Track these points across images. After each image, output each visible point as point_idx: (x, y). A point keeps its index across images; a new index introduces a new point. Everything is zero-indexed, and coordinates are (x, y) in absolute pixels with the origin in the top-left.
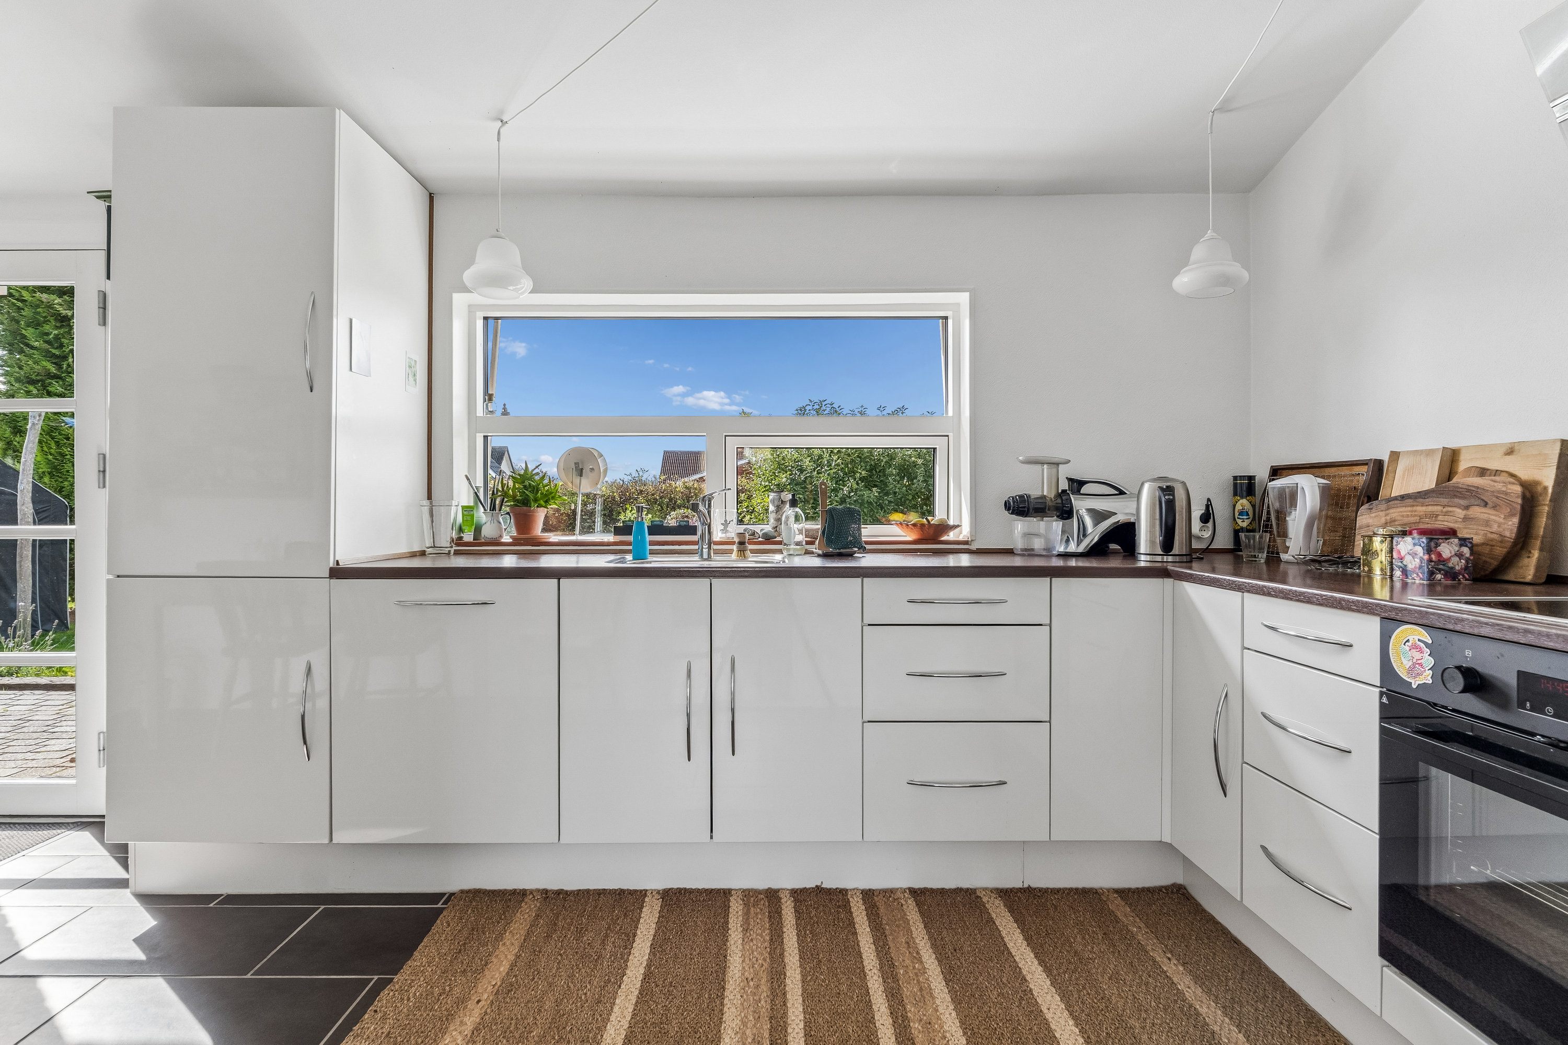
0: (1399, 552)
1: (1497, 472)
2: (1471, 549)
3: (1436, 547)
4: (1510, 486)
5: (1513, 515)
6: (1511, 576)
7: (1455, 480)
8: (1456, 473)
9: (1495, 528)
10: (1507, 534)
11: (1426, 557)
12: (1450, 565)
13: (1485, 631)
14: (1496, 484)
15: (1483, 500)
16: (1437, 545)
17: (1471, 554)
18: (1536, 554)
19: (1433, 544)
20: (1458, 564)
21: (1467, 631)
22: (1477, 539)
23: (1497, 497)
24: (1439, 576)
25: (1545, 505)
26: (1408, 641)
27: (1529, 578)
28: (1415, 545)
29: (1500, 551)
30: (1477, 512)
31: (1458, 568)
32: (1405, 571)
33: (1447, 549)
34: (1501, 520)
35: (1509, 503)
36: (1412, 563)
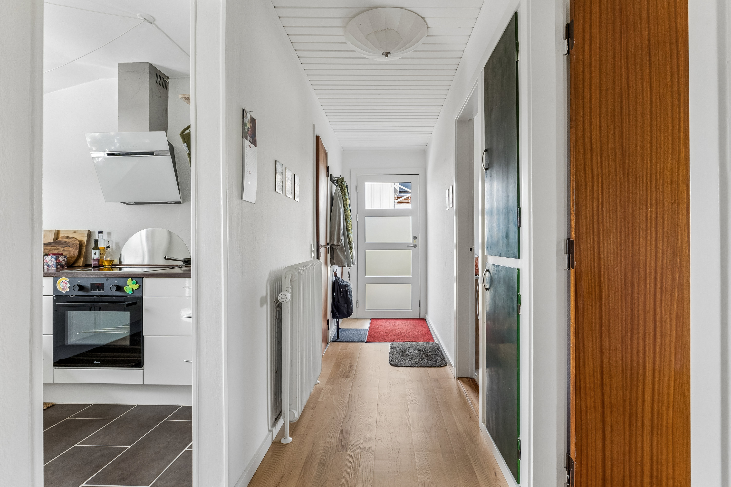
0: (46, 261)
1: (71, 238)
2: (67, 258)
3: (58, 258)
4: (76, 242)
5: (77, 249)
6: (76, 265)
7: (58, 240)
8: (59, 237)
9: (72, 253)
10: (76, 254)
11: (55, 261)
12: (62, 263)
13: (83, 276)
14: (72, 241)
15: (68, 245)
16: (59, 258)
17: (67, 260)
18: (82, 259)
19: (57, 258)
20: (64, 263)
21: (79, 276)
22: (68, 256)
23: (73, 245)
24: (59, 267)
25: (84, 246)
26: (62, 281)
27: (81, 265)
28: (52, 258)
29: (74, 259)
30: (67, 248)
31: (64, 264)
32: (48, 266)
33: (61, 259)
34: (74, 251)
35: (76, 246)
36: (50, 263)
